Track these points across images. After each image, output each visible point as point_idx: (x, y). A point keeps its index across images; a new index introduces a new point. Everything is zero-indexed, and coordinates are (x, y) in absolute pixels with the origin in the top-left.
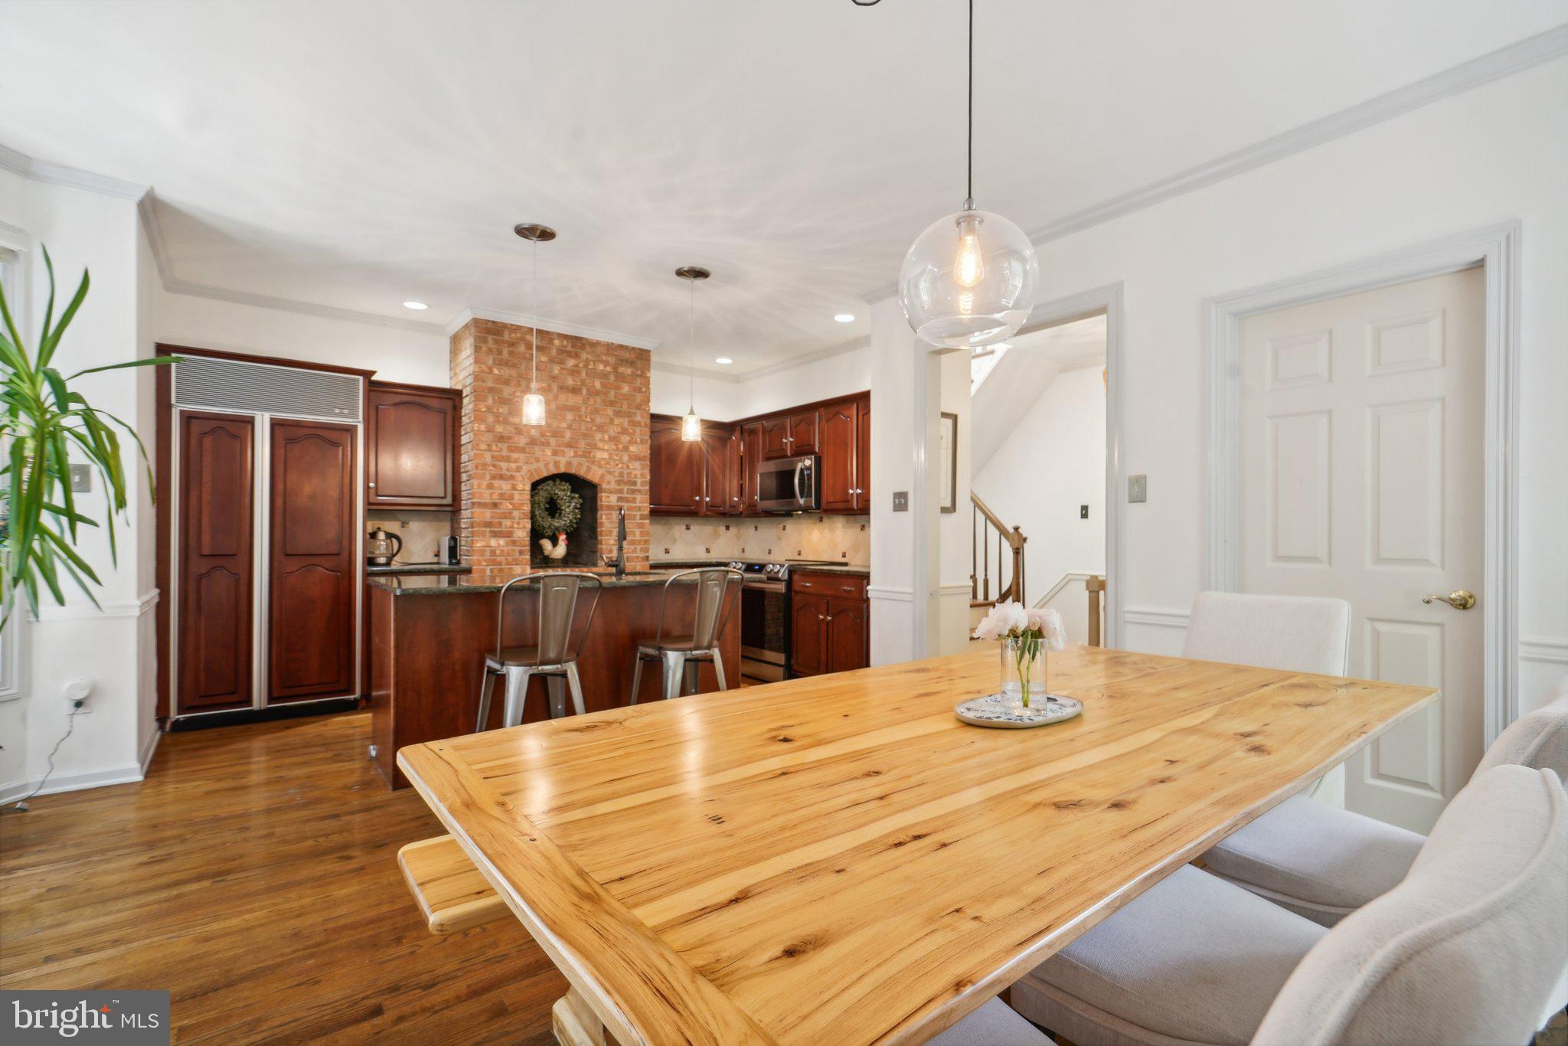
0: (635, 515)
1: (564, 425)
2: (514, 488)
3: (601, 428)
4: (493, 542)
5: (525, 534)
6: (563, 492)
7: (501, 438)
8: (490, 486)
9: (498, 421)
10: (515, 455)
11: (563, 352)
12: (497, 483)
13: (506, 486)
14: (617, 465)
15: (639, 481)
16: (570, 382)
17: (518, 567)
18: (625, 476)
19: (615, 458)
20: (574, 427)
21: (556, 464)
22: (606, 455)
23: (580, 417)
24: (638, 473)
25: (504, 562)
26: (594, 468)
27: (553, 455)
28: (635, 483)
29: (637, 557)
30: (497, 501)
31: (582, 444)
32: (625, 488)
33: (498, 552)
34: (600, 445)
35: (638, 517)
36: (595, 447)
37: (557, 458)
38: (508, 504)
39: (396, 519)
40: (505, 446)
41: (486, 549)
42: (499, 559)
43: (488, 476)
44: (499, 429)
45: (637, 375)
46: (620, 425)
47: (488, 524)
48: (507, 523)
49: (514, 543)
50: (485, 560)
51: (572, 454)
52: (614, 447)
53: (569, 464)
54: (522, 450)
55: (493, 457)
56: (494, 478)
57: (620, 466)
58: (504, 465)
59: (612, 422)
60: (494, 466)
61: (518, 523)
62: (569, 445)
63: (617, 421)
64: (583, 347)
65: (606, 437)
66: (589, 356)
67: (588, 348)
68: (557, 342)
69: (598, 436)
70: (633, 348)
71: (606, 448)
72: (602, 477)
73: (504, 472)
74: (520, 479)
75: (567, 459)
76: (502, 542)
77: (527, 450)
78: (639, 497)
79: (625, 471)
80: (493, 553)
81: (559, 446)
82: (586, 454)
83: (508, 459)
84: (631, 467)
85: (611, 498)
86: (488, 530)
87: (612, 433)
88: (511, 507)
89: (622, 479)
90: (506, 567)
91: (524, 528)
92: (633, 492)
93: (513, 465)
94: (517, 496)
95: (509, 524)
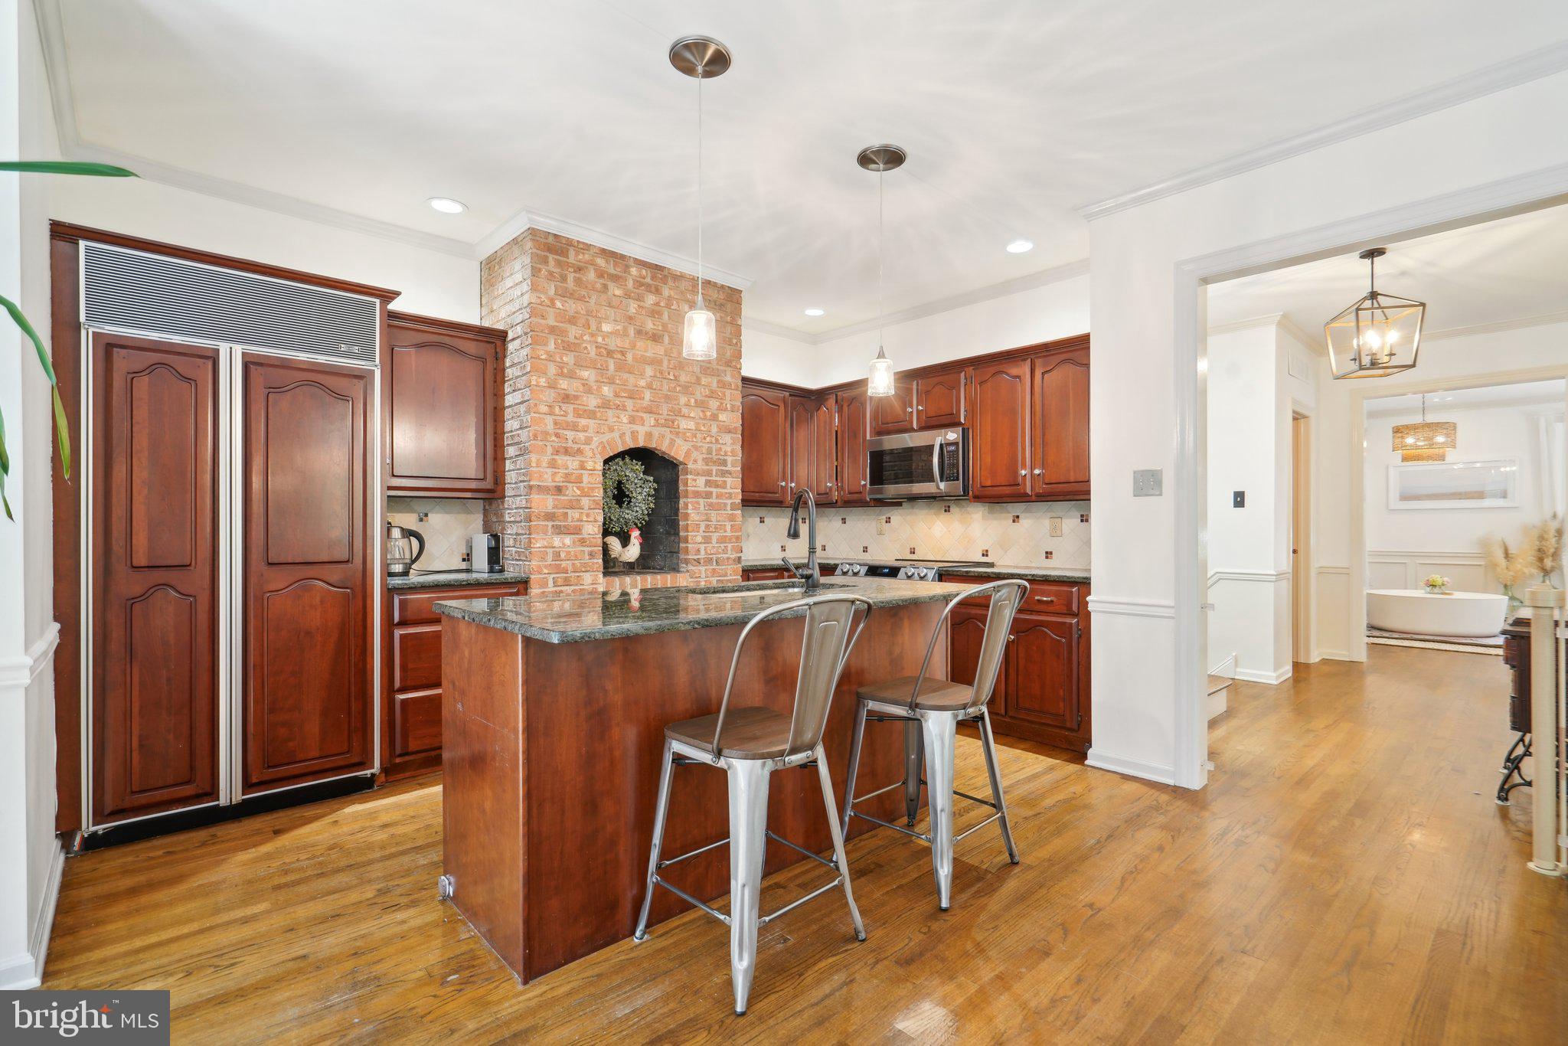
0: (725, 504)
1: (642, 383)
2: (583, 467)
3: (686, 389)
4: (557, 541)
5: (596, 530)
6: (633, 473)
7: (566, 398)
8: (553, 464)
9: (561, 374)
10: (583, 422)
11: (642, 285)
12: (561, 459)
13: (572, 463)
14: (705, 439)
15: (729, 459)
16: (650, 325)
17: (588, 574)
18: (714, 453)
19: (702, 428)
20: (654, 387)
21: (634, 434)
22: (692, 425)
23: (661, 373)
24: (729, 449)
25: (570, 569)
26: (679, 441)
27: (630, 423)
28: (724, 463)
29: (728, 558)
30: (561, 484)
31: (664, 410)
32: (714, 468)
33: (563, 555)
34: (685, 411)
35: (729, 508)
36: (679, 413)
37: (635, 427)
38: (575, 489)
39: (412, 511)
40: (570, 408)
41: (548, 550)
42: (564, 564)
43: (549, 450)
44: (563, 384)
45: (727, 322)
46: (708, 386)
47: (550, 517)
48: (574, 514)
49: (583, 541)
50: (546, 567)
51: (653, 422)
52: (701, 414)
53: (649, 435)
54: (591, 415)
55: (556, 423)
56: (557, 452)
57: (708, 439)
58: (570, 434)
59: (698, 382)
60: (557, 435)
61: (588, 515)
62: (650, 411)
63: (704, 381)
64: (664, 280)
65: (693, 401)
66: (672, 293)
67: (670, 282)
68: (634, 271)
69: (683, 400)
70: (723, 287)
71: (692, 415)
72: (688, 453)
73: (570, 444)
74: (590, 454)
75: (646, 428)
76: (568, 540)
77: (599, 415)
78: (729, 480)
79: (714, 447)
80: (557, 555)
81: (638, 411)
82: (670, 424)
83: (574, 427)
84: (721, 442)
85: (698, 482)
86: (550, 524)
87: (698, 396)
88: (579, 493)
89: (710, 456)
90: (573, 574)
91: (596, 521)
92: (723, 473)
93: (581, 436)
94: (585, 479)
95: (577, 516)
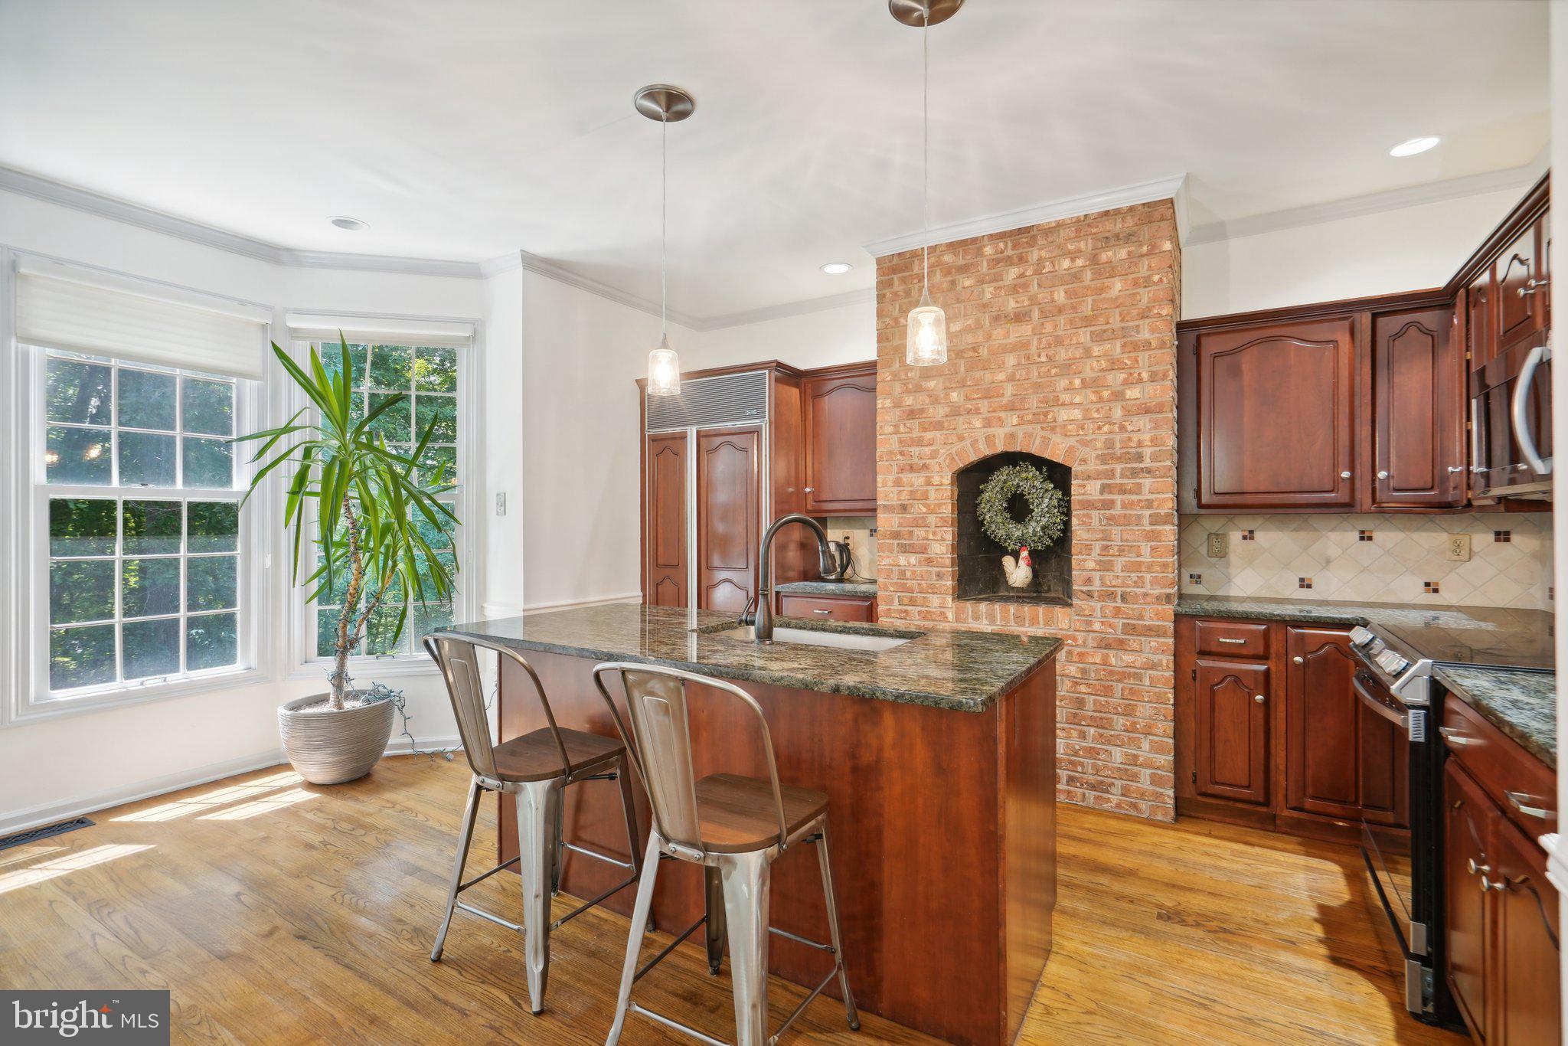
0: (1139, 517)
1: (1002, 376)
2: (929, 483)
3: (1066, 369)
4: (902, 560)
5: (944, 549)
6: (1029, 480)
7: (912, 414)
8: (898, 483)
9: (908, 392)
10: (929, 435)
11: (998, 261)
12: (906, 477)
13: (918, 480)
14: (1099, 428)
15: (1147, 452)
16: (1012, 305)
17: (936, 596)
18: (1118, 445)
19: (1096, 415)
20: (1018, 377)
21: (990, 440)
22: (1077, 414)
23: (1028, 358)
24: (1146, 437)
25: (916, 588)
26: (1056, 438)
27: (985, 427)
28: (1139, 458)
29: (1145, 595)
30: (906, 503)
31: (1033, 403)
32: (1118, 468)
33: (908, 574)
34: (1065, 397)
35: (1146, 521)
36: (1057, 403)
37: (991, 431)
38: (920, 506)
40: (915, 424)
41: (893, 568)
42: (909, 583)
43: (895, 469)
44: (909, 400)
45: (1142, 256)
46: (1105, 355)
47: (896, 535)
48: (920, 532)
49: (929, 561)
50: (892, 584)
51: (1015, 420)
52: (1093, 397)
53: (1012, 436)
54: (938, 426)
55: (900, 441)
56: (902, 470)
57: (1106, 428)
58: (915, 450)
59: (1088, 354)
60: (902, 453)
61: (934, 534)
62: (1011, 408)
63: (1097, 351)
64: (1032, 242)
65: (1077, 382)
66: (1043, 253)
67: (1041, 241)
68: (988, 250)
69: (1063, 383)
70: (1132, 209)
71: (1077, 400)
72: (1070, 451)
73: (916, 460)
74: (937, 468)
75: (1007, 430)
76: (913, 559)
77: (946, 424)
78: (1147, 482)
79: (1117, 438)
80: (903, 573)
81: (994, 411)
82: (1040, 418)
83: (920, 442)
84: (1130, 428)
85: (1088, 488)
86: (896, 542)
87: (1089, 374)
88: (924, 510)
89: (1110, 451)
90: (919, 595)
91: (943, 540)
92: (1135, 473)
93: (927, 450)
94: (932, 495)
95: (922, 534)
